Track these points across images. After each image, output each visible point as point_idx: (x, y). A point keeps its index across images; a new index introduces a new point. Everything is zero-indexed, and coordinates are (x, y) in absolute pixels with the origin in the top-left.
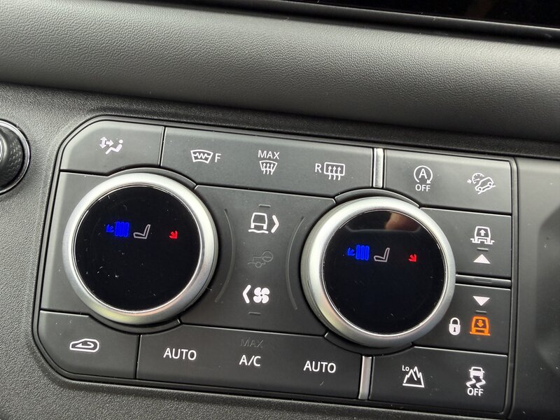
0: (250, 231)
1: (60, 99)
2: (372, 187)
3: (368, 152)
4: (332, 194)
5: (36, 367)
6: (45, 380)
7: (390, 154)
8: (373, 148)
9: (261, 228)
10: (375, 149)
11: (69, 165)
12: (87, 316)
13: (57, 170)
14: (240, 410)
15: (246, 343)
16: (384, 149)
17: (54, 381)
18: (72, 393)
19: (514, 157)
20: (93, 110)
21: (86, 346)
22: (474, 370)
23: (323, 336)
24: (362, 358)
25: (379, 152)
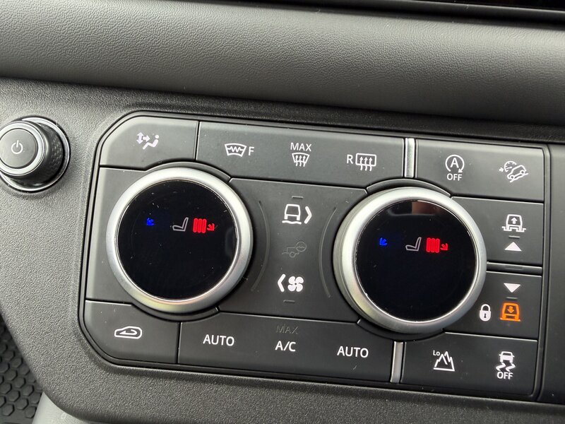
0: (283, 222)
1: (97, 96)
2: (404, 177)
3: (400, 142)
4: (364, 185)
5: (83, 353)
6: (92, 365)
7: (421, 143)
8: (404, 138)
9: (294, 219)
10: (406, 139)
11: (109, 160)
12: (130, 305)
13: (96, 166)
14: (276, 392)
15: (282, 330)
16: (415, 139)
17: (100, 366)
18: (118, 377)
19: (547, 144)
20: (129, 106)
21: (129, 333)
22: (504, 354)
23: (356, 322)
24: (393, 344)
25: (411, 142)
